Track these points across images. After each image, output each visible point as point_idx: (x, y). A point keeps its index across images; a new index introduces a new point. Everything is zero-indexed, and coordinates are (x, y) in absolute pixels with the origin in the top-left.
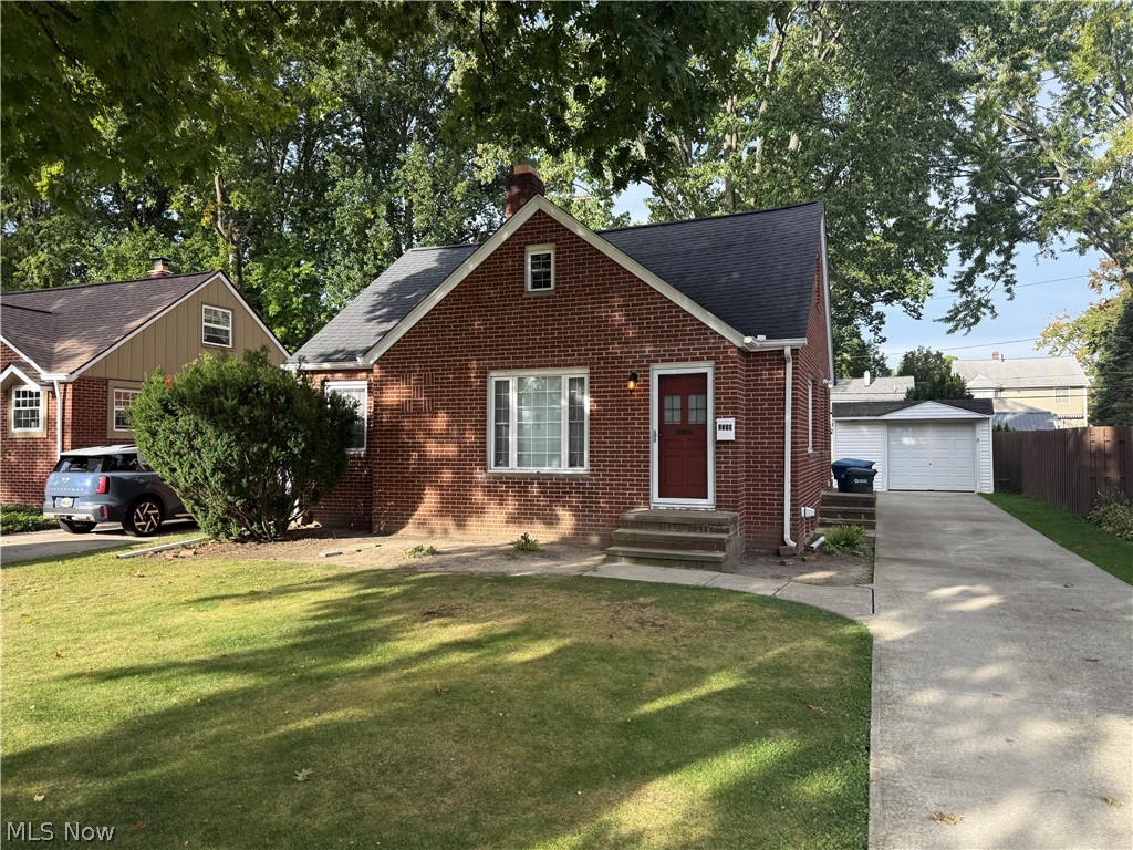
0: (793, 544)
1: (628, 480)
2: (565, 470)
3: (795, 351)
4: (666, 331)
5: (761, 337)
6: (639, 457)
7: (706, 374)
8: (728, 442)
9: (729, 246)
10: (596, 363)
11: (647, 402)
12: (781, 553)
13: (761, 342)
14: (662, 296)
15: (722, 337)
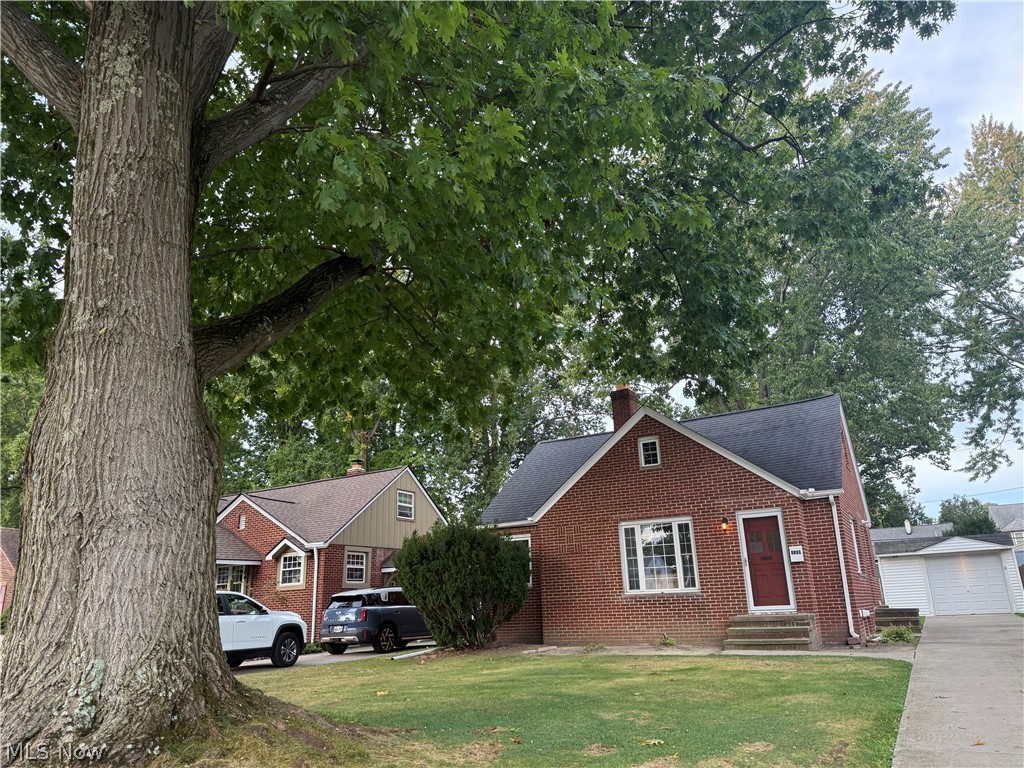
0: (857, 636)
2: (682, 589)
3: (836, 498)
4: (744, 489)
5: (812, 490)
6: (736, 577)
7: (776, 517)
8: (799, 563)
9: (775, 428)
10: (696, 513)
11: (736, 538)
12: (849, 642)
13: (811, 493)
14: (738, 466)
15: (784, 491)
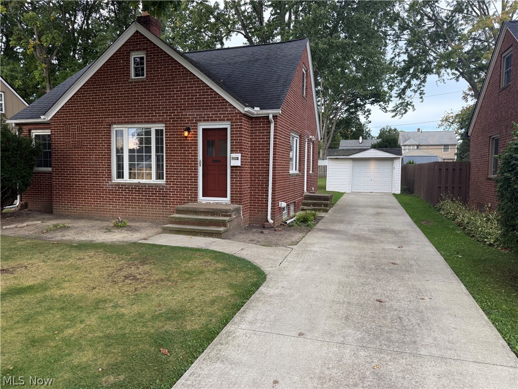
0: (272, 221)
1: (186, 187)
2: (154, 180)
3: (275, 117)
4: (205, 103)
5: (257, 109)
6: (191, 174)
7: (227, 129)
8: (237, 167)
10: (168, 121)
11: (196, 144)
12: (265, 226)
13: (256, 111)
15: (234, 108)
